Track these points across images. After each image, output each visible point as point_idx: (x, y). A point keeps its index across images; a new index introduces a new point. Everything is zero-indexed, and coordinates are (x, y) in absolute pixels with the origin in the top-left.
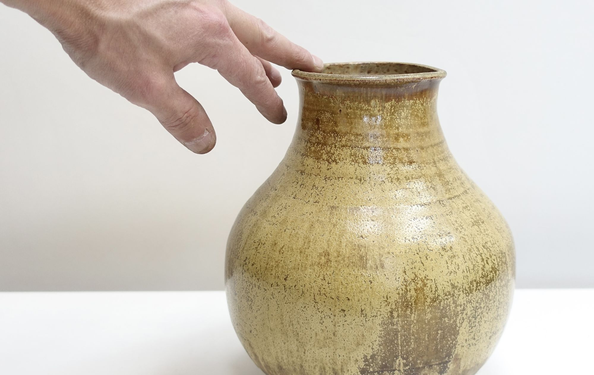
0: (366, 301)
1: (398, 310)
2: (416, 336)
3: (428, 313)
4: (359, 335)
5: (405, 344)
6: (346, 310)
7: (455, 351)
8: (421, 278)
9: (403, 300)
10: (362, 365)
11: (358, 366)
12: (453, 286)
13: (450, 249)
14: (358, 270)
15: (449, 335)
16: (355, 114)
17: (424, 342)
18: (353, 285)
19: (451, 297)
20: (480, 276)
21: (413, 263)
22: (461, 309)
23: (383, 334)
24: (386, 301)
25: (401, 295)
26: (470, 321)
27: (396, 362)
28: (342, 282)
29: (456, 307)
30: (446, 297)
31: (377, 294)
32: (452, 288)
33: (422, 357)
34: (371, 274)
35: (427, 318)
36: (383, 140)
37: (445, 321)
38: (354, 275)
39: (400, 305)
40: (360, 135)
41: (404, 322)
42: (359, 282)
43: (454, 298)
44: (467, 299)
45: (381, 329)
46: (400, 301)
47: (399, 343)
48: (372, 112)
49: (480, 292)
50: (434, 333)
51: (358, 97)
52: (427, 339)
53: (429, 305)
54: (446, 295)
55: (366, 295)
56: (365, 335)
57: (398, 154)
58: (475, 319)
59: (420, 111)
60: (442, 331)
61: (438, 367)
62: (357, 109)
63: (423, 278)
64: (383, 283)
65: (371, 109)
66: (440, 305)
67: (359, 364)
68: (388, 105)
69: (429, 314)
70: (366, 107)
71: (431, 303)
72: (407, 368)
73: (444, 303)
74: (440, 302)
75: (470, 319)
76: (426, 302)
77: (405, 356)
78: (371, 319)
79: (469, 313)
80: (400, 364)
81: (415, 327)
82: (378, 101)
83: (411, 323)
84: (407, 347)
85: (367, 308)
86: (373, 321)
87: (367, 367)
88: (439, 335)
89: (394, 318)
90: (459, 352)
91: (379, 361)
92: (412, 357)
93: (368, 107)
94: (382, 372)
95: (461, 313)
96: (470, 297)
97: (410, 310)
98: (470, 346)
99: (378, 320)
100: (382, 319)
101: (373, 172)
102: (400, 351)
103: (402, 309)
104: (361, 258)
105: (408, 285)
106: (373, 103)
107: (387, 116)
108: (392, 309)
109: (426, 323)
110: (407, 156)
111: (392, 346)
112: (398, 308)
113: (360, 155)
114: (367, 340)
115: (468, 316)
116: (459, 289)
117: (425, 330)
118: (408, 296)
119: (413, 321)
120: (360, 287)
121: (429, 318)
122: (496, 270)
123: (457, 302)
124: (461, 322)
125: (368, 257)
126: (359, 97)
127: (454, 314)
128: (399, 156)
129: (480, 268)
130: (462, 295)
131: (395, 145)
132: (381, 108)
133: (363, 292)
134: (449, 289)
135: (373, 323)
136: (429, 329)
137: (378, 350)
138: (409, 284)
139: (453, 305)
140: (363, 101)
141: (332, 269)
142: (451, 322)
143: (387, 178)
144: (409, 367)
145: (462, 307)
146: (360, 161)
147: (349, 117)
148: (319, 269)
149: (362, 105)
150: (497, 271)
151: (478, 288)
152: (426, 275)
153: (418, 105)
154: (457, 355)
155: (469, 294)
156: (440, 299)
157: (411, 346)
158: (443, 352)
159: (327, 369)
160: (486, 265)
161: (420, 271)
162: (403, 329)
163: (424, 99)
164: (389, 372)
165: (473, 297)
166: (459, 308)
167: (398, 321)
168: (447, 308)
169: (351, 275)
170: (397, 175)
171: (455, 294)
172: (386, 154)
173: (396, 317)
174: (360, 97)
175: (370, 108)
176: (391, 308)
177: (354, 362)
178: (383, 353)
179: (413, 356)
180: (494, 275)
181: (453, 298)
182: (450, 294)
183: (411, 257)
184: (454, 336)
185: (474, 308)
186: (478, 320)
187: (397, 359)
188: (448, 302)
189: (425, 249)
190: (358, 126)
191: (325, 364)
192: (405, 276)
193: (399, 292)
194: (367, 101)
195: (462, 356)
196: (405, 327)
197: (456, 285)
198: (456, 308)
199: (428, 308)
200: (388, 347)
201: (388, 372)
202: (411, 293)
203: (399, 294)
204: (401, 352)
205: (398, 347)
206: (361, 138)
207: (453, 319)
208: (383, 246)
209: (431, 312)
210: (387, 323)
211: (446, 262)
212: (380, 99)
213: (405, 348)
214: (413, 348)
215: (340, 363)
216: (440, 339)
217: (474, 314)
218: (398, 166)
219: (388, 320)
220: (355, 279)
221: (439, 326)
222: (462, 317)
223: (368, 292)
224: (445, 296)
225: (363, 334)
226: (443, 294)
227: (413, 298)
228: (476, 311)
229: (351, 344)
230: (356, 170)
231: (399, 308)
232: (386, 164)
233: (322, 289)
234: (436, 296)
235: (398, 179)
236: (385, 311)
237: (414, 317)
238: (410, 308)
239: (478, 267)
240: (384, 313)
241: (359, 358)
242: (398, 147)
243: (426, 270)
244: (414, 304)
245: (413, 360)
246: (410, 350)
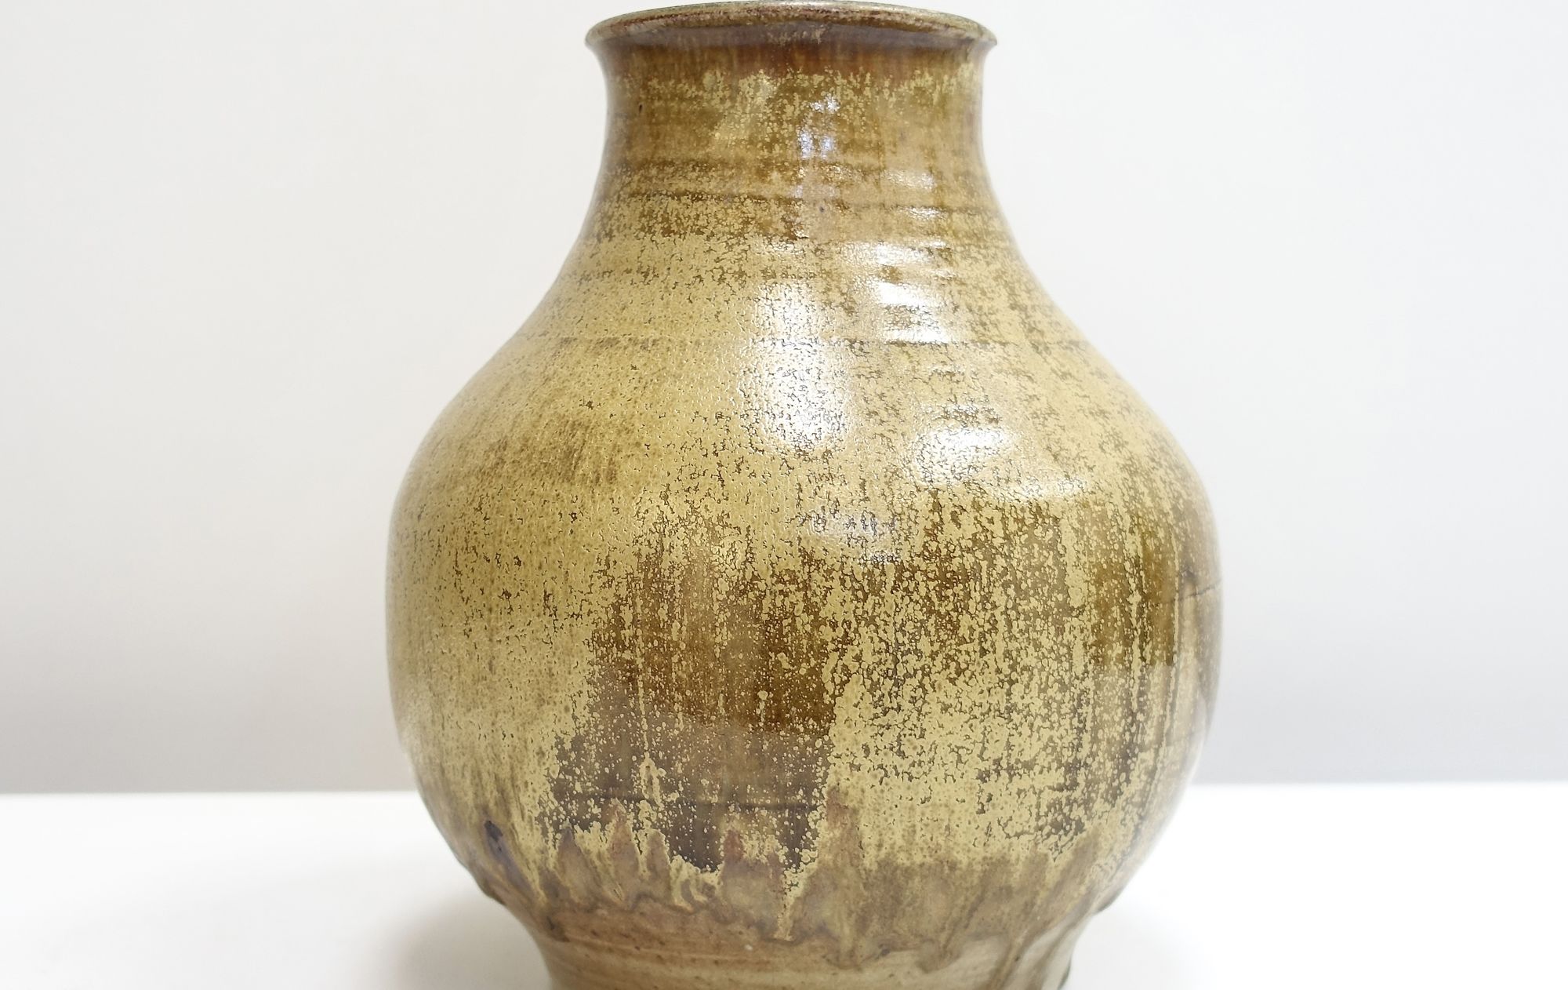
0: (555, 570)
1: (634, 604)
2: (688, 693)
3: (722, 624)
4: (540, 671)
5: (658, 714)
6: (513, 592)
7: (826, 774)
8: (706, 517)
9: (650, 575)
10: (555, 766)
11: (546, 773)
12: (808, 558)
13: (823, 457)
14: (553, 483)
15: (799, 714)
16: (667, 111)
17: (713, 718)
18: (532, 524)
19: (798, 589)
20: (918, 550)
21: (696, 476)
22: (834, 635)
23: (597, 675)
24: (605, 572)
25: (644, 559)
26: (875, 686)
27: (637, 769)
28: (511, 516)
29: (817, 623)
30: (781, 586)
31: (584, 549)
32: (804, 564)
33: (714, 767)
34: (580, 497)
35: (718, 640)
36: (723, 176)
37: (778, 662)
38: (541, 497)
39: (640, 589)
40: (672, 163)
41: (652, 644)
42: (547, 514)
43: (809, 595)
44: (856, 608)
45: (592, 656)
46: (642, 576)
47: (642, 708)
48: (705, 104)
49: (911, 600)
50: (743, 694)
51: (673, 65)
52: (723, 711)
53: (725, 601)
54: (780, 581)
55: (558, 552)
56: (555, 673)
57: (758, 212)
58: (896, 684)
59: (851, 109)
60: (772, 695)
61: (775, 820)
62: (672, 99)
63: (715, 520)
64: (604, 520)
65: (705, 94)
66: (757, 609)
67: (547, 766)
68: (746, 85)
69: (725, 628)
70: (692, 91)
71: (732, 597)
72: (674, 797)
73: (774, 606)
74: (759, 599)
75: (875, 676)
76: (717, 589)
77: (661, 754)
78: (567, 623)
79: (869, 659)
80: (650, 781)
81: (684, 663)
82: (722, 75)
83: (671, 649)
84: (664, 724)
85: (557, 588)
86: (571, 631)
87: (567, 777)
88: (762, 705)
89: (623, 628)
90: (844, 784)
91: (593, 760)
92: (681, 760)
93: (696, 90)
94: (607, 797)
95: (837, 650)
96: (868, 606)
97: (666, 607)
98: (886, 775)
99: (584, 630)
100: (593, 627)
101: (679, 255)
102: (645, 736)
103: (645, 600)
104: (569, 453)
105: (667, 533)
106: (708, 79)
107: (744, 113)
108: (618, 596)
109: (718, 655)
110: (783, 219)
111: (622, 716)
112: (634, 597)
113: (661, 212)
114: (560, 688)
115: (864, 665)
116: (829, 572)
117: (716, 679)
118: (665, 565)
119: (677, 645)
120: (549, 527)
121: (726, 644)
122: (994, 551)
123: (820, 610)
124: (838, 681)
125: (585, 451)
126: (676, 66)
127: (811, 647)
128: (761, 218)
129: (920, 527)
130: (838, 594)
131: (753, 187)
132: (727, 93)
133: (552, 542)
134: (795, 564)
135: (572, 636)
136: (729, 679)
137: (588, 722)
138: (670, 531)
139: (806, 618)
140: (687, 77)
141: (501, 481)
142: (803, 672)
143: (712, 271)
144: (677, 795)
145: (840, 632)
146: (658, 228)
147: (654, 120)
148: (477, 482)
149: (684, 86)
150: (998, 556)
151: (905, 584)
152: (723, 512)
153: (843, 89)
154: (834, 790)
155: (866, 596)
156: (758, 589)
157: (676, 725)
158: (781, 768)
159: (485, 776)
160: (949, 527)
161: (708, 501)
162: (649, 663)
163: (863, 77)
164: (625, 802)
165: (883, 609)
166: (827, 633)
167: (636, 637)
168: (785, 622)
169: (535, 495)
170: (741, 262)
171: (812, 584)
172: (726, 209)
173: (628, 624)
174: (679, 64)
175: (701, 93)
176: (615, 595)
177: (537, 757)
178: (603, 736)
179: (684, 760)
180: (984, 564)
181: (806, 595)
182: (793, 581)
183: (693, 461)
184: (817, 719)
185: (887, 644)
186: (907, 690)
187: (640, 760)
188: (787, 603)
189: (743, 445)
190: (670, 140)
191: (480, 763)
192: (664, 507)
193: (640, 550)
194: (694, 75)
195: (861, 802)
196: (656, 658)
197: (816, 557)
198: (818, 628)
199: (720, 610)
200: (612, 717)
201: (622, 802)
202: (673, 556)
203: (639, 555)
204: (650, 742)
205: (639, 720)
206: (671, 170)
207: (808, 661)
208: (630, 427)
209: (730, 622)
210: (607, 638)
211: (798, 487)
212: (724, 68)
213: (659, 729)
214: (681, 734)
215: (507, 759)
216: (766, 718)
217: (888, 666)
218: (751, 242)
219: (607, 630)
220: (540, 507)
221: (758, 675)
222: (840, 663)
223: (563, 544)
224: (777, 582)
225: (550, 669)
226: (772, 576)
227: (677, 573)
228: (899, 657)
229: (526, 700)
230: (642, 251)
231: (638, 598)
232: (720, 235)
233: (472, 532)
234: (749, 576)
235: (742, 273)
236: (601, 600)
237: (680, 631)
238: (667, 599)
239: (911, 523)
240: (598, 608)
241: (546, 747)
242: (762, 194)
243: (727, 499)
244: (680, 591)
245: (686, 773)
246: (675, 738)
